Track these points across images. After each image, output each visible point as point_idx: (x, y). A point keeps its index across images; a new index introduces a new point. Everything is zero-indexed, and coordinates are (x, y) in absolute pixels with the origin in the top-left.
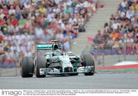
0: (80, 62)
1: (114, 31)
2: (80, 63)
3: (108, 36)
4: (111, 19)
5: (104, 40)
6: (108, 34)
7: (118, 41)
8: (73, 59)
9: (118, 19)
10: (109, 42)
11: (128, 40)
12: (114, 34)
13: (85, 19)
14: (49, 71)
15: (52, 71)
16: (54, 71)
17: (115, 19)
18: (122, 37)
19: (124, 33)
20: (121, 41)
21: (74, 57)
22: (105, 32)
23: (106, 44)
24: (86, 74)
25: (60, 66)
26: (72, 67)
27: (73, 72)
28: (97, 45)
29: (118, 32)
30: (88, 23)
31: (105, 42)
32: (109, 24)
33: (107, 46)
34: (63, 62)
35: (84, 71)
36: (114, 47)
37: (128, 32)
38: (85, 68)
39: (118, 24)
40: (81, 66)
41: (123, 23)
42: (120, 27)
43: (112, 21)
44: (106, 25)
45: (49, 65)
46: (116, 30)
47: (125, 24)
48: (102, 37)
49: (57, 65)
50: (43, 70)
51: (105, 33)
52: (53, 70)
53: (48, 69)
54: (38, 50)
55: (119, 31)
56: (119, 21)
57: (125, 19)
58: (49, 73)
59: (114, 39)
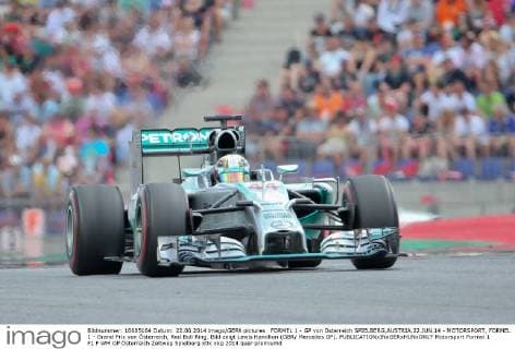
0: (336, 208)
1: (326, 83)
2: (335, 212)
3: (298, 105)
4: (315, 33)
5: (285, 121)
6: (300, 96)
7: (341, 127)
8: (305, 199)
9: (342, 33)
10: (307, 130)
11: (385, 123)
12: (325, 95)
13: (206, 35)
14: (200, 250)
15: (213, 248)
16: (223, 247)
17: (328, 34)
18: (360, 110)
19: (368, 94)
20: (353, 127)
21: (308, 187)
22: (287, 86)
23: (291, 139)
24: (363, 263)
25: (247, 225)
26: (301, 231)
27: (303, 251)
28: (256, 142)
29: (345, 87)
30: (216, 48)
31: (286, 130)
32: (305, 54)
33: (296, 146)
34: (262, 208)
35: (352, 250)
36: (326, 149)
37: (384, 86)
38: (356, 235)
39: (342, 54)
40: (338, 229)
41: (365, 50)
42: (352, 68)
43: (320, 41)
44: (294, 57)
45: (198, 221)
46: (332, 80)
47: (370, 54)
48: (277, 108)
49: (235, 220)
50: (171, 246)
51: (288, 92)
52: (217, 243)
53: (194, 238)
54: (144, 155)
55: (350, 83)
56: (348, 40)
57: (371, 34)
58: (197, 255)
59: (325, 115)
